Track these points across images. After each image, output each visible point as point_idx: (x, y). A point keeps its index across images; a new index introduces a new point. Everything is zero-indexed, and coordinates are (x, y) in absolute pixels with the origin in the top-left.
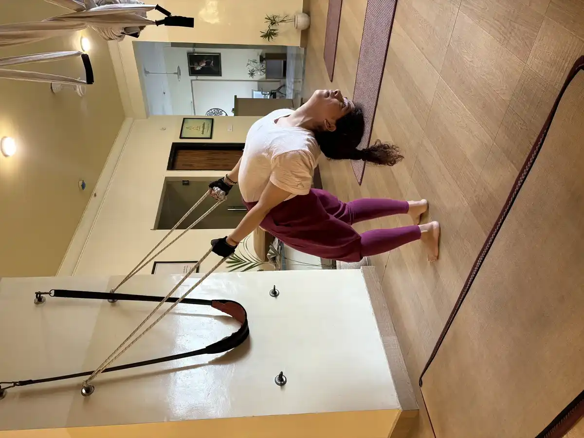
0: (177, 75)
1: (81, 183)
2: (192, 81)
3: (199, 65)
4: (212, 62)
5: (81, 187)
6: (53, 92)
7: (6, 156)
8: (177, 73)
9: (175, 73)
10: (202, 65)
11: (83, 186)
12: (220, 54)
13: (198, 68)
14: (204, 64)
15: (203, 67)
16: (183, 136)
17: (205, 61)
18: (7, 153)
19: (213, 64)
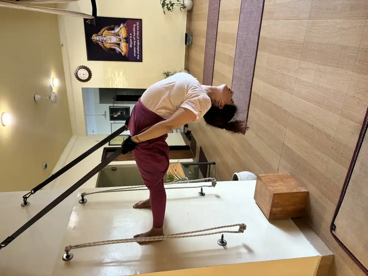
0: (104, 116)
1: (44, 164)
2: (111, 123)
3: (116, 114)
4: (125, 112)
5: (44, 167)
6: (35, 101)
7: (4, 125)
8: (104, 115)
9: (103, 115)
10: (118, 114)
11: (46, 166)
12: (129, 107)
13: (116, 116)
14: (119, 114)
15: (118, 115)
16: (110, 144)
17: (120, 112)
18: (4, 124)
19: (125, 113)
